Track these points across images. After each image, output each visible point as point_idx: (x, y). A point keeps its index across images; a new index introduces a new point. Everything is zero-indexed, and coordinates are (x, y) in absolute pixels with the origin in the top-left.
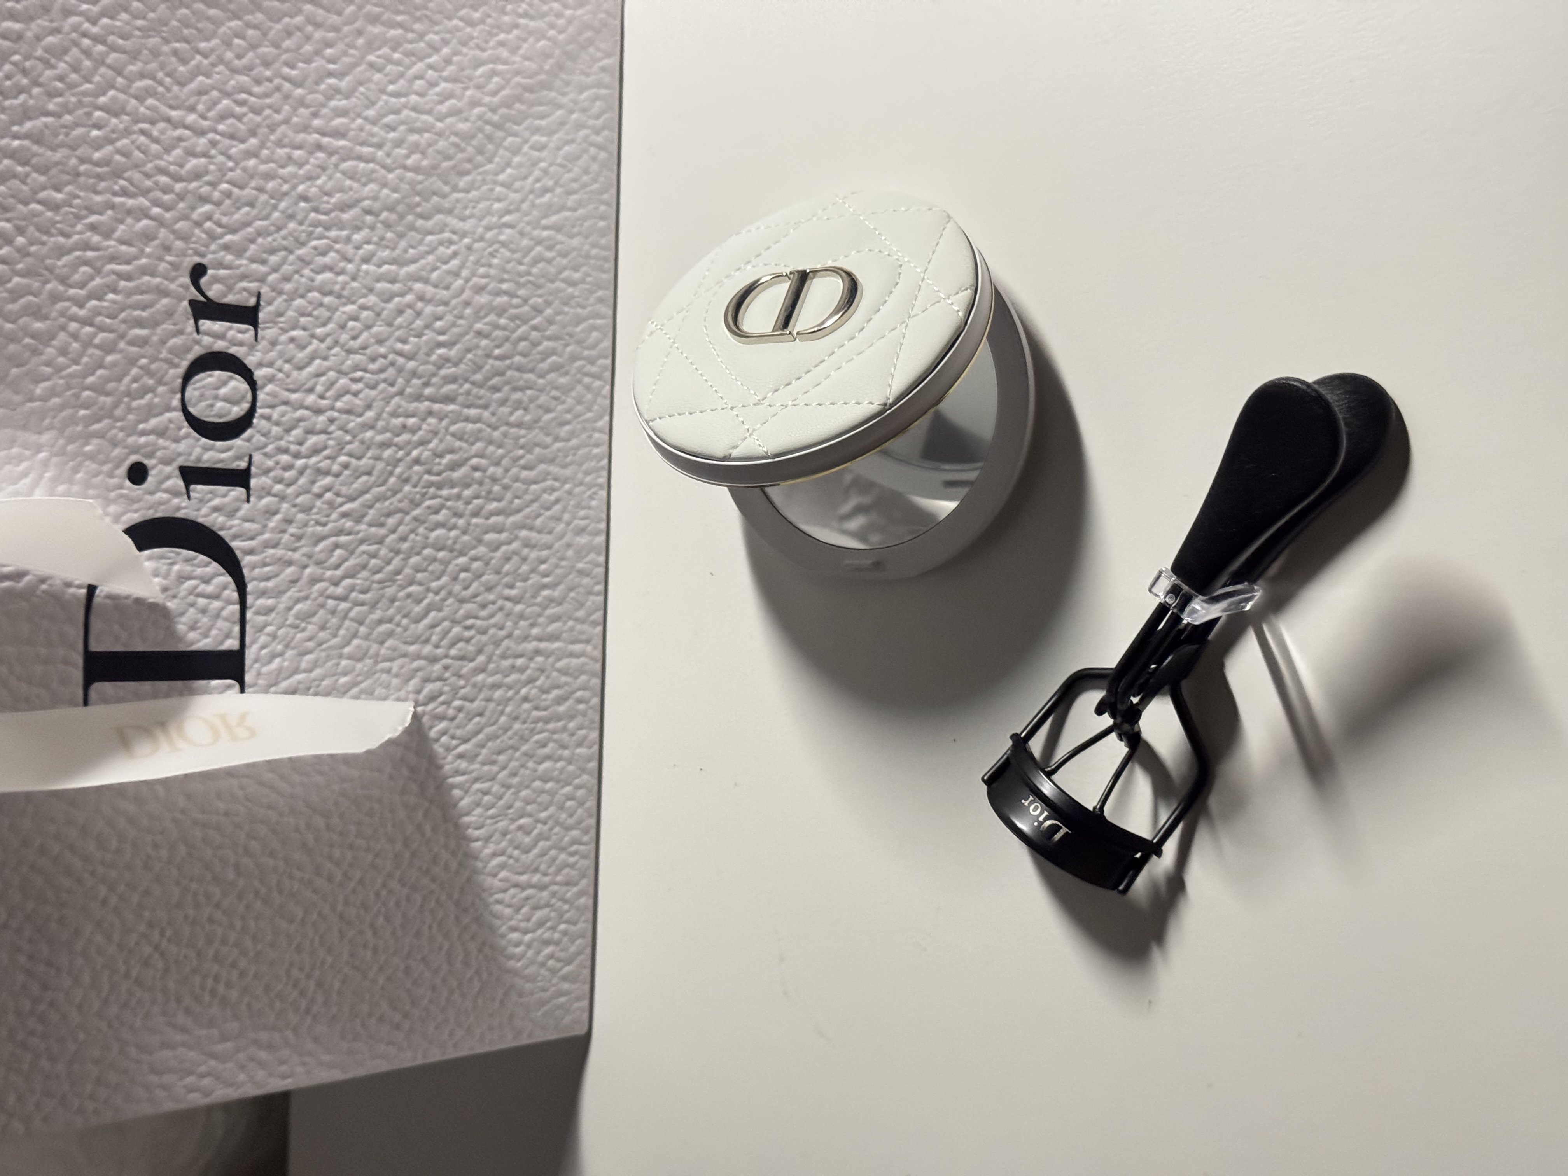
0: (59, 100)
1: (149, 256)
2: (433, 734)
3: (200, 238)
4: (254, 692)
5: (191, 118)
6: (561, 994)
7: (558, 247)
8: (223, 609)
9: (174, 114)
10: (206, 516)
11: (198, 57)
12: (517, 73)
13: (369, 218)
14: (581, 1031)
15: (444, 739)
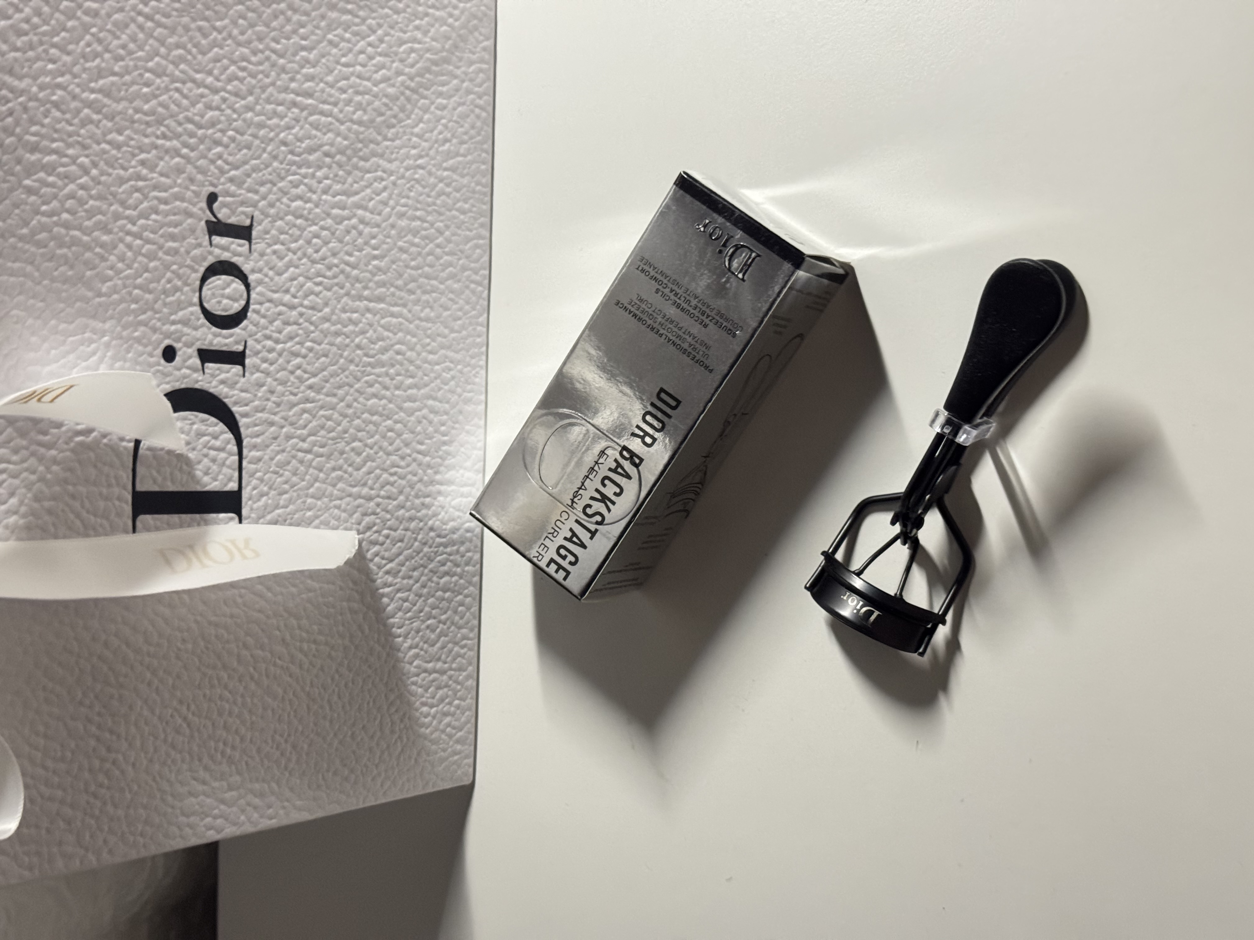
0: (121, 63)
1: (180, 186)
2: (369, 555)
3: (214, 173)
4: (249, 523)
5: (210, 80)
6: (455, 753)
7: (454, 184)
8: (227, 459)
9: (198, 76)
10: (216, 387)
11: (215, 34)
12: (428, 50)
13: (328, 160)
14: (467, 781)
15: (377, 559)
